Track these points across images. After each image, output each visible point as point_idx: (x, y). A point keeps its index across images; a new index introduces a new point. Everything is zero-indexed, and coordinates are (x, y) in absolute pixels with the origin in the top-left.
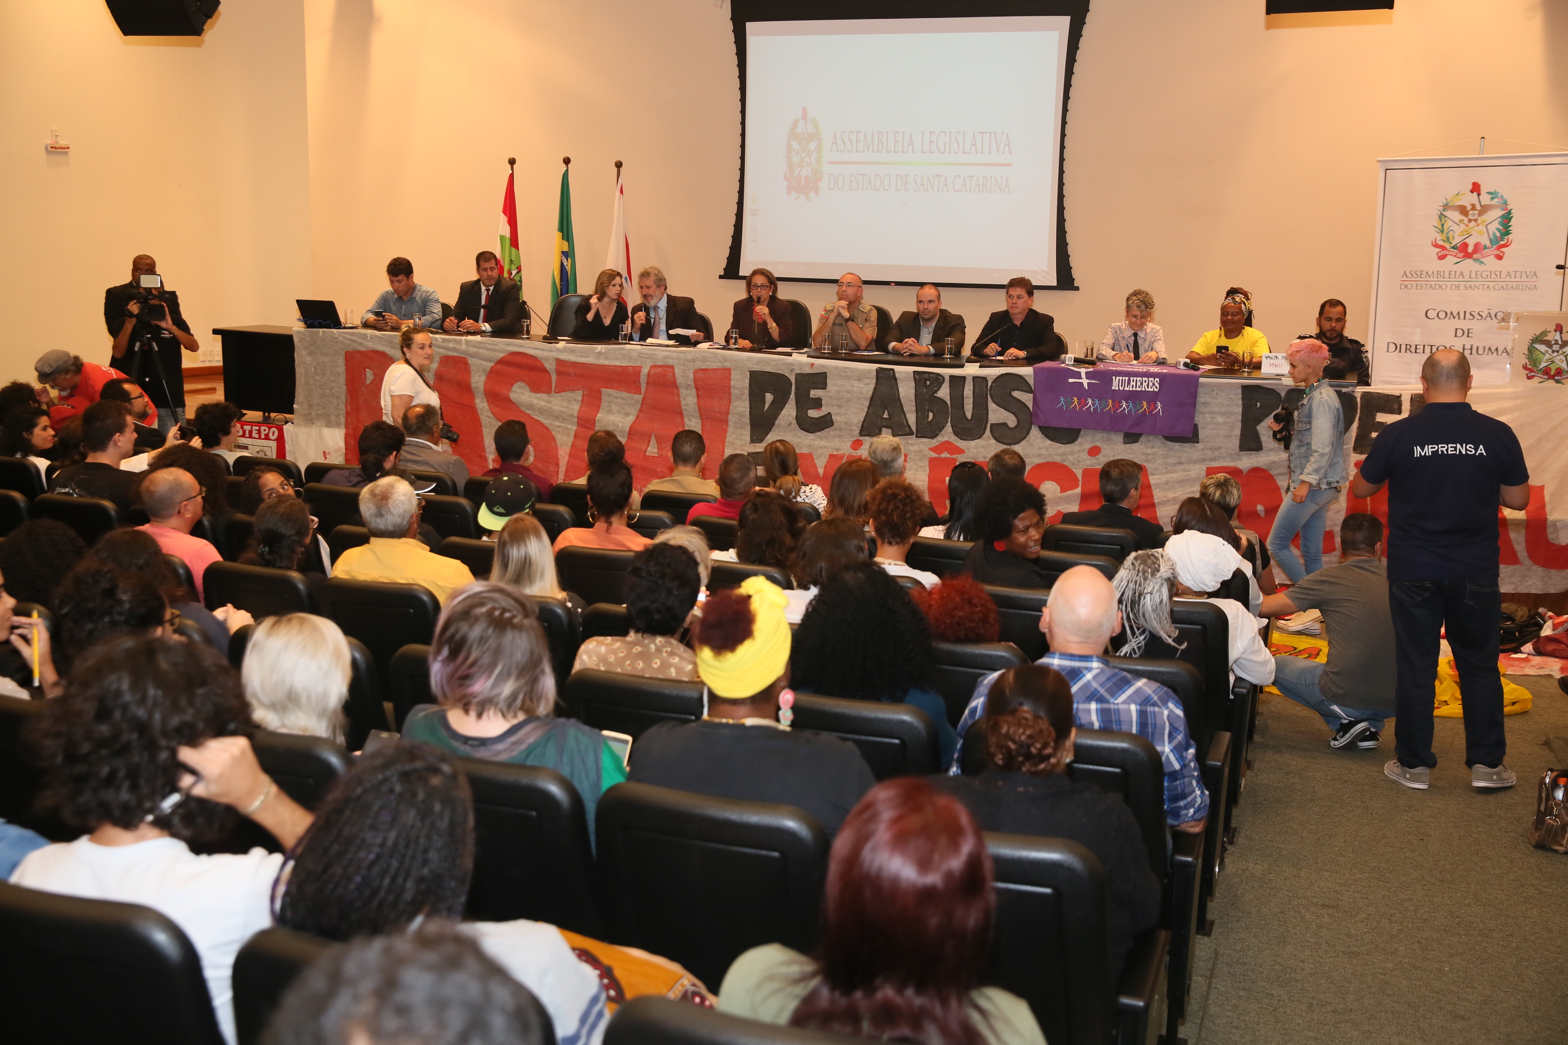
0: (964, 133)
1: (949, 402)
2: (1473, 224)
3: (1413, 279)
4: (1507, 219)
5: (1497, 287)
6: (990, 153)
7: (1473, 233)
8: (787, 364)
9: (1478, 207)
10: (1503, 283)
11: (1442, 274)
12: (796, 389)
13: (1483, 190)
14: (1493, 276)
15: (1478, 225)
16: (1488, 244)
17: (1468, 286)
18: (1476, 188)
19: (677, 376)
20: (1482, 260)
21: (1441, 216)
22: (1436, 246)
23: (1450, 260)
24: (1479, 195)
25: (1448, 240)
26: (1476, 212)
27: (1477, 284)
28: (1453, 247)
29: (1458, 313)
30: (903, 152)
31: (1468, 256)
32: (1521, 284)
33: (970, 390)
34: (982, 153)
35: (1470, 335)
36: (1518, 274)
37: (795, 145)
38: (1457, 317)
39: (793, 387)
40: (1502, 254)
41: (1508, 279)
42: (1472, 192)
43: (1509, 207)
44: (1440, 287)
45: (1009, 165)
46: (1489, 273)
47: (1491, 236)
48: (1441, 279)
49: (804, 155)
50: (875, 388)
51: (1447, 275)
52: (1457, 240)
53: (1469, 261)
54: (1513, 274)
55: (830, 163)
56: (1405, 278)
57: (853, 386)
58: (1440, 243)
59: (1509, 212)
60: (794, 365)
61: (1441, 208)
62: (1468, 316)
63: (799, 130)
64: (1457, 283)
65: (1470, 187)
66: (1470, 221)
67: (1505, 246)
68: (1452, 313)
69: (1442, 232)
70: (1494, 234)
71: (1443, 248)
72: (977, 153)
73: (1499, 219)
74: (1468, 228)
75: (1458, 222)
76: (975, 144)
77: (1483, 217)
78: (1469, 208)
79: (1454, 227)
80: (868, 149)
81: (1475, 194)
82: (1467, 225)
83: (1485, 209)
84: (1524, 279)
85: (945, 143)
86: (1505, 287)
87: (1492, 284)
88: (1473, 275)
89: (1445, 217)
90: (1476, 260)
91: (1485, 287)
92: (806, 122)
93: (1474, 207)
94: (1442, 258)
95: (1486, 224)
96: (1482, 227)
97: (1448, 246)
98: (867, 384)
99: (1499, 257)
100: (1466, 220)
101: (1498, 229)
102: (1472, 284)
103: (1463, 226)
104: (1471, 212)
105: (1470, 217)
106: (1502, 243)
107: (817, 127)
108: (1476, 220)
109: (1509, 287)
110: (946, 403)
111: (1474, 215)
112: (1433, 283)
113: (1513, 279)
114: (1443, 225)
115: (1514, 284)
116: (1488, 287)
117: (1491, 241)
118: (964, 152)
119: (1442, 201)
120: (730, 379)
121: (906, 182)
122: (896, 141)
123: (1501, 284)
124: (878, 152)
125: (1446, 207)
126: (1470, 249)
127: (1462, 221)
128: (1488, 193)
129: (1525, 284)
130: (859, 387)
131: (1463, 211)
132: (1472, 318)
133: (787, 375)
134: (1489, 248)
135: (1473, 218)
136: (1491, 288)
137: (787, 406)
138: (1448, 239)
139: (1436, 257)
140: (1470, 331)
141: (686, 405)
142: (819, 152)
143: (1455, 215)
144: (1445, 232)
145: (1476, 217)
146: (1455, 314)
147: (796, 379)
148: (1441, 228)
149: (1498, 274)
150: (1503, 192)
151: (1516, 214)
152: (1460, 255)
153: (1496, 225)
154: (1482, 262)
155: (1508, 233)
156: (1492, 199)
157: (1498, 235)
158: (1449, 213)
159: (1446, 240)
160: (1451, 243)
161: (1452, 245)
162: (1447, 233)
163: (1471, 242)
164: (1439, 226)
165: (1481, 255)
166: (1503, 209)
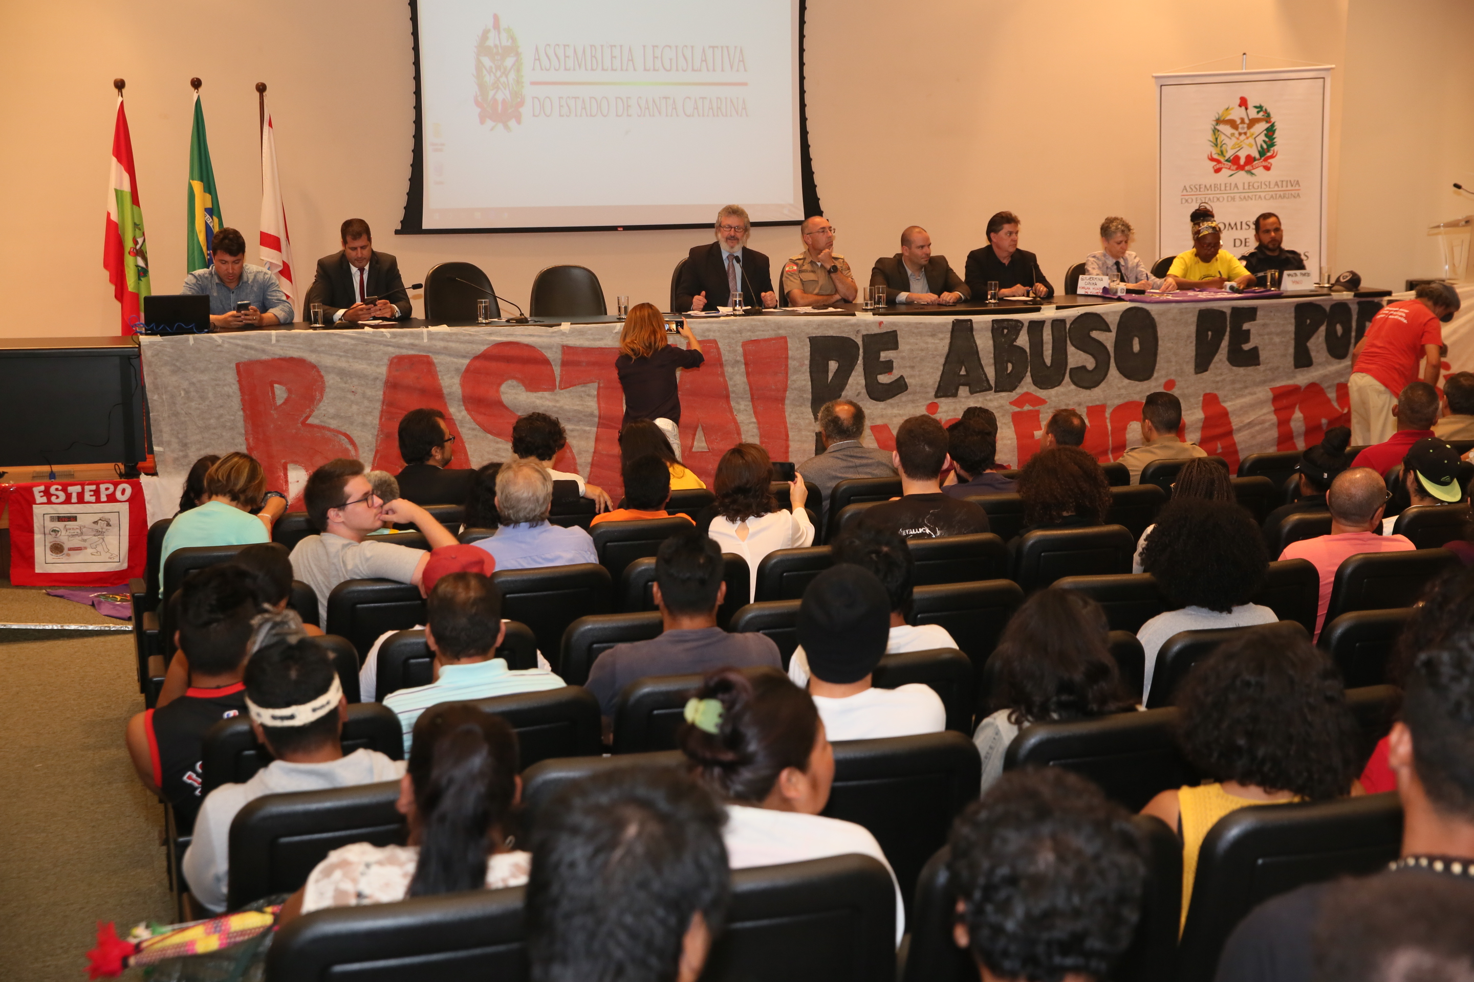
0: (692, 47)
1: (1028, 350)
2: (1243, 137)
3: (1193, 193)
4: (1270, 132)
5: (1267, 197)
6: (722, 70)
7: (1244, 145)
8: (852, 325)
9: (1247, 121)
10: (1273, 193)
11: (1219, 186)
12: (864, 352)
13: (1250, 104)
14: (1263, 186)
15: (1247, 138)
16: (1257, 156)
17: (1242, 197)
18: (1243, 102)
19: (722, 350)
20: (1253, 171)
21: (1215, 131)
22: (1212, 159)
23: (1225, 172)
24: (1246, 109)
25: (1222, 153)
26: (1245, 126)
27: (1250, 195)
28: (1227, 161)
29: (1236, 224)
30: (622, 70)
31: (1241, 168)
32: (1287, 192)
33: (1048, 335)
34: (714, 70)
35: (1247, 244)
36: (1284, 183)
37: (486, 61)
38: (1235, 228)
39: (861, 351)
40: (1269, 165)
41: (1276, 188)
42: (1240, 106)
43: (1273, 120)
44: (1218, 199)
45: (745, 84)
46: (1259, 184)
47: (1259, 148)
48: (1218, 192)
49: (498, 74)
50: (951, 344)
51: (1223, 188)
52: (1229, 154)
53: (1242, 173)
54: (1280, 184)
55: (533, 83)
56: (1185, 193)
57: (927, 343)
58: (1215, 156)
59: (1273, 126)
60: (860, 326)
61: (1214, 123)
62: (1244, 226)
63: (490, 43)
64: (1232, 195)
65: (1238, 101)
66: (1240, 134)
67: (1272, 157)
68: (1230, 224)
69: (1216, 145)
70: (1261, 146)
71: (1218, 162)
72: (708, 70)
73: (1265, 132)
74: (1239, 141)
75: (1229, 135)
76: (705, 61)
77: (1252, 130)
78: (1238, 122)
79: (1227, 141)
80: (580, 66)
81: (1243, 108)
82: (1238, 139)
83: (1253, 122)
84: (1290, 188)
85: (671, 60)
86: (1274, 196)
87: (1263, 195)
88: (1246, 186)
89: (1218, 131)
90: (1249, 172)
91: (1257, 197)
92: (499, 33)
93: (1243, 121)
94: (1217, 171)
95: (1254, 136)
96: (1251, 140)
97: (1222, 159)
98: (942, 339)
99: (1267, 168)
100: (1236, 133)
101: (1264, 141)
102: (1246, 195)
103: (1234, 140)
104: (1240, 126)
105: (1240, 130)
106: (1269, 154)
107: (513, 39)
108: (1245, 134)
109: (1278, 196)
110: (1025, 351)
111: (1243, 128)
112: (1211, 196)
113: (1280, 189)
114: (1216, 139)
115: (1282, 193)
116: (1260, 197)
117: (1259, 152)
118: (693, 70)
119: (1214, 117)
120: (786, 349)
121: (628, 106)
122: (613, 57)
123: (1271, 193)
124: (592, 69)
125: (1218, 121)
126: (1242, 162)
127: (1233, 134)
128: (1256, 107)
129: (1290, 192)
130: (934, 343)
131: (1233, 124)
132: (1247, 227)
133: (853, 337)
134: (1258, 160)
135: (1243, 131)
136: (1263, 197)
137: (853, 373)
139: (1212, 171)
140: (1247, 240)
141: (735, 385)
142: (518, 70)
143: (1226, 129)
144: (1219, 146)
145: (1245, 130)
146: (1233, 225)
147: (863, 340)
148: (1215, 142)
149: (1267, 184)
150: (1266, 106)
151: (1278, 126)
152: (1234, 167)
153: (1262, 137)
154: (1252, 174)
155: (1273, 145)
156: (1258, 112)
157: (1265, 146)
158: (1221, 127)
159: (1220, 153)
160: (1224, 156)
161: (1226, 158)
162: (1221, 147)
163: (1242, 155)
164: (1214, 141)
165: (1252, 166)
166: (1268, 122)
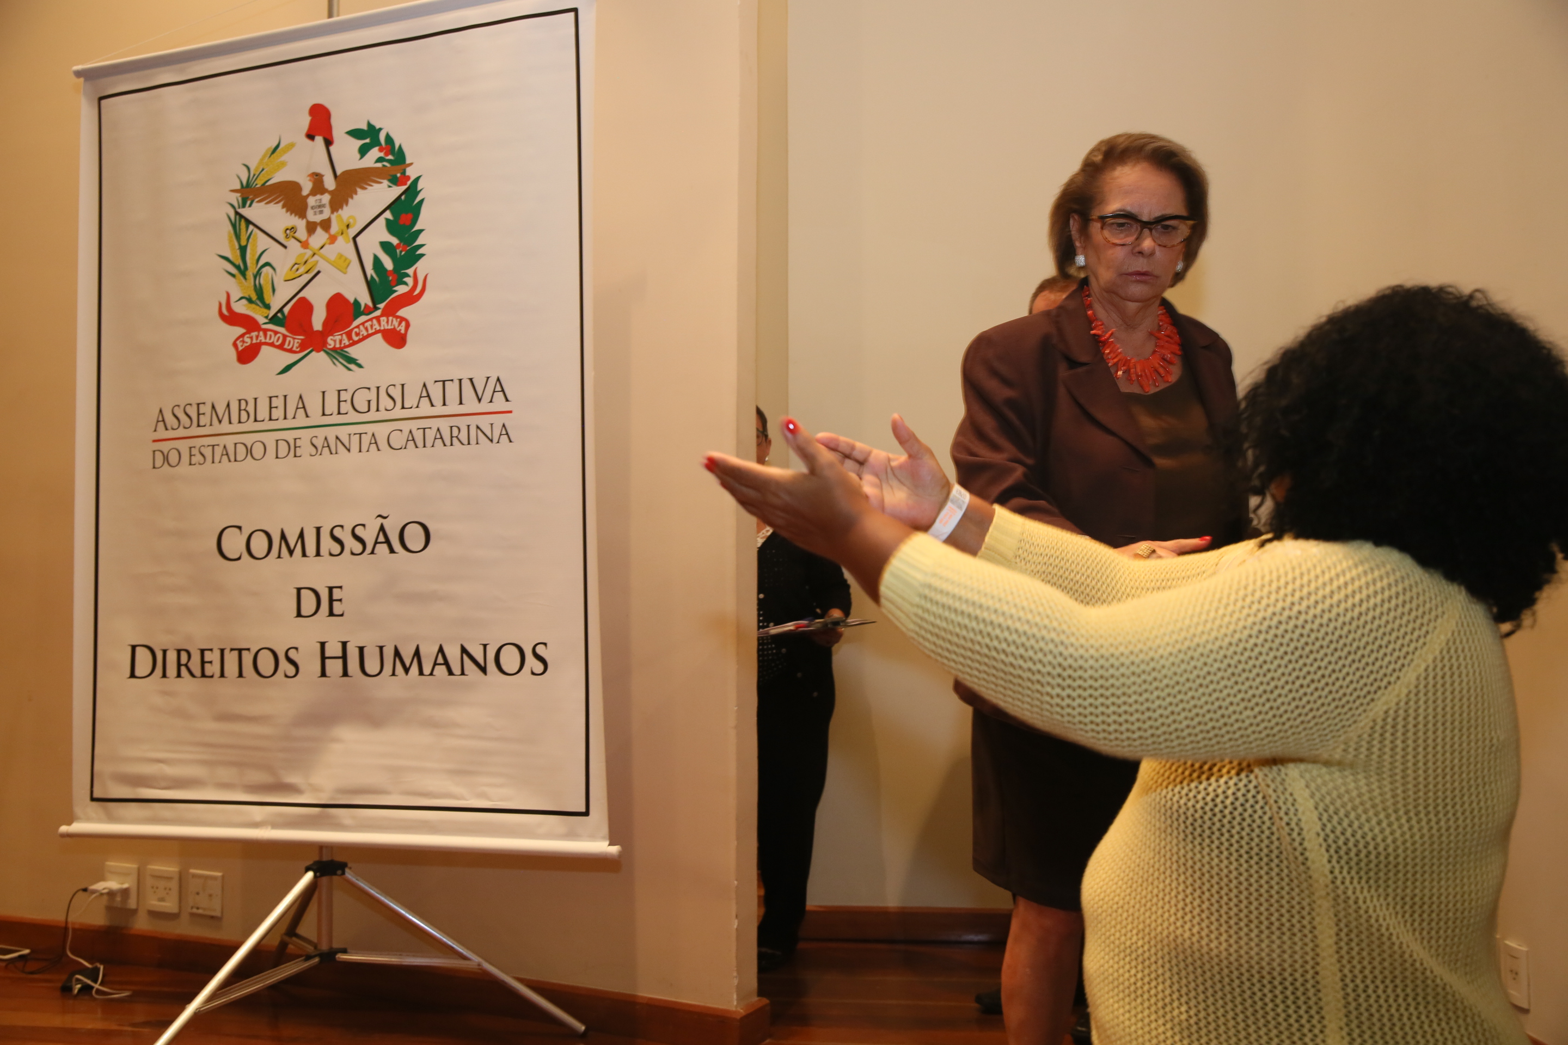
2: (320, 237)
3: (181, 432)
4: (407, 211)
5: (398, 440)
7: (323, 265)
9: (330, 183)
10: (414, 425)
11: (251, 408)
13: (339, 128)
14: (385, 402)
15: (333, 239)
16: (365, 299)
17: (319, 442)
18: (320, 124)
20: (353, 352)
21: (240, 223)
22: (231, 318)
23: (271, 358)
24: (328, 142)
25: (259, 297)
26: (326, 198)
27: (343, 432)
28: (274, 320)
29: (301, 536)
31: (314, 342)
32: (462, 422)
35: (337, 608)
36: (452, 389)
38: (299, 550)
40: (402, 328)
41: (425, 408)
42: (310, 136)
43: (412, 173)
44: (249, 451)
46: (372, 396)
47: (370, 271)
48: (251, 425)
51: (263, 413)
52: (283, 294)
53: (319, 358)
54: (437, 392)
56: (162, 433)
58: (241, 308)
59: (412, 191)
61: (235, 198)
62: (327, 544)
64: (290, 436)
65: (305, 121)
66: (311, 228)
67: (411, 298)
68: (283, 537)
69: (243, 272)
70: (377, 262)
71: (248, 323)
73: (388, 215)
74: (309, 253)
75: (281, 237)
77: (345, 213)
78: (307, 187)
79: (274, 254)
81: (319, 140)
82: (305, 245)
83: (347, 186)
84: (471, 405)
86: (418, 435)
87: (382, 431)
88: (331, 406)
89: (248, 222)
90: (334, 352)
91: (366, 439)
93: (318, 183)
94: (247, 355)
95: (352, 232)
96: (344, 246)
97: (260, 316)
99: (397, 339)
100: (301, 224)
101: (385, 246)
102: (331, 433)
103: (294, 248)
104: (312, 201)
105: (312, 216)
106: (401, 290)
108: (326, 225)
109: (430, 434)
111: (320, 208)
112: (229, 441)
113: (439, 410)
114: (243, 250)
115: (444, 425)
116: (374, 440)
117: (370, 284)
119: (234, 176)
123: (406, 426)
125: (248, 191)
126: (318, 320)
127: (291, 231)
128: (355, 134)
129: (473, 421)
131: (294, 198)
132: (336, 548)
134: (368, 311)
135: (318, 218)
136: (383, 443)
138: (259, 291)
139: (233, 355)
140: (337, 594)
143: (272, 216)
144: (250, 274)
145: (327, 213)
146: (292, 539)
148: (239, 261)
149: (396, 393)
150: (388, 125)
151: (427, 190)
152: (294, 341)
153: (380, 233)
154: (352, 361)
155: (413, 257)
156: (363, 151)
157: (388, 264)
158: (257, 212)
159: (254, 297)
160: (268, 307)
161: (272, 313)
162: (258, 274)
163: (319, 296)
164: (236, 257)
165: (349, 335)
166: (395, 181)
